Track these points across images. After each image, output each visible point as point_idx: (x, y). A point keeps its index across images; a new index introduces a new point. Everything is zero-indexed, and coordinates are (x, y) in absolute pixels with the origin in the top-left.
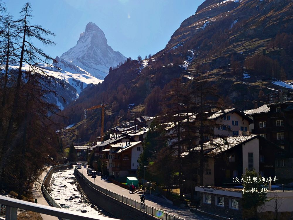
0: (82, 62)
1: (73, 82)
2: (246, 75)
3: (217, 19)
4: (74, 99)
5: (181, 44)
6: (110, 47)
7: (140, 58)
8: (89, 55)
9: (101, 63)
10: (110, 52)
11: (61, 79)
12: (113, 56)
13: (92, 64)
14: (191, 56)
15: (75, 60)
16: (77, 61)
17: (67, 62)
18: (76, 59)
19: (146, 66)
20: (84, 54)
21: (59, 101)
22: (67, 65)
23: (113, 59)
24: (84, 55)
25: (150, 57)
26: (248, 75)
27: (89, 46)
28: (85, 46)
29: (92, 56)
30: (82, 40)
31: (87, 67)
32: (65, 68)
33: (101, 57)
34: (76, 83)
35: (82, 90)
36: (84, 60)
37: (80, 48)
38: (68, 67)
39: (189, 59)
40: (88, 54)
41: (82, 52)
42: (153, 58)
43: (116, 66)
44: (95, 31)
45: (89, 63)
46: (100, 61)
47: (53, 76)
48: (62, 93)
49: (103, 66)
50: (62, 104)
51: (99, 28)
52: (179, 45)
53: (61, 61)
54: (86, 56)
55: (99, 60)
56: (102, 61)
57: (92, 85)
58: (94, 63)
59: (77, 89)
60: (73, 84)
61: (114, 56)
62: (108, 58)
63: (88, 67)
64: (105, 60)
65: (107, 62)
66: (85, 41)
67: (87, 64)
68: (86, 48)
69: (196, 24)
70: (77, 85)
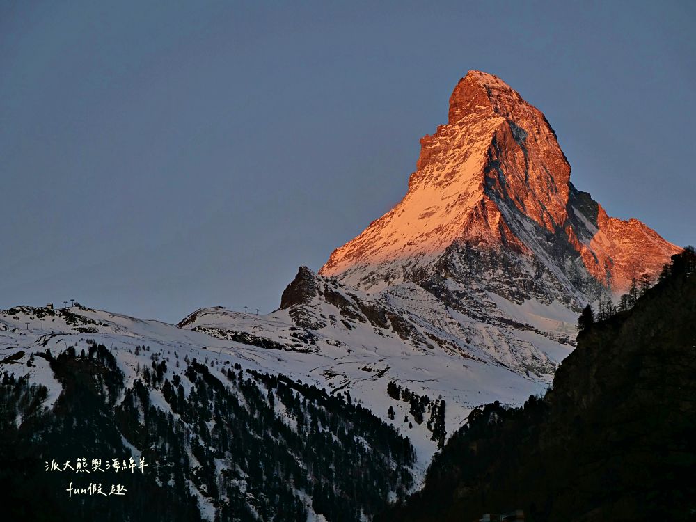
0: (439, 292)
1: (393, 403)
4: (400, 493)
6: (589, 195)
8: (474, 248)
9: (540, 291)
11: (328, 391)
12: (607, 243)
13: (495, 297)
15: (398, 281)
17: (355, 298)
18: (406, 276)
20: (447, 244)
21: (317, 511)
22: (360, 312)
23: (609, 263)
24: (448, 250)
27: (472, 202)
28: (451, 201)
29: (493, 254)
30: (436, 174)
31: (469, 314)
32: (349, 327)
33: (541, 257)
34: (407, 405)
35: (441, 445)
36: (450, 279)
37: (424, 216)
38: (362, 320)
41: (435, 237)
43: (616, 302)
44: (501, 120)
45: (477, 290)
46: (538, 277)
47: (281, 377)
48: (332, 467)
49: (556, 302)
51: (521, 101)
53: (323, 290)
54: (456, 256)
55: (533, 274)
56: (545, 275)
57: (494, 415)
58: (502, 294)
59: (413, 442)
60: (391, 413)
61: (613, 246)
62: (579, 260)
63: (474, 317)
64: (563, 269)
65: (574, 283)
66: (451, 175)
67: (463, 301)
68: (454, 212)
70: (411, 418)
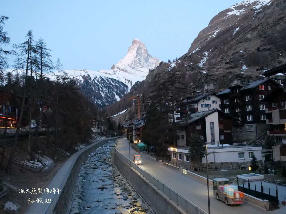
0: (131, 67)
2: (244, 67)
3: (224, 28)
4: (127, 92)
5: (199, 49)
6: (150, 54)
7: (169, 61)
9: (144, 67)
10: (150, 58)
11: (117, 80)
14: (206, 57)
16: (127, 66)
17: (120, 68)
19: (174, 67)
21: (117, 95)
22: (121, 70)
23: (152, 63)
25: (177, 60)
26: (246, 67)
27: (135, 56)
28: (132, 55)
29: (138, 62)
30: (130, 52)
31: (135, 70)
32: (120, 72)
33: (144, 62)
34: (127, 81)
35: (132, 86)
36: (132, 65)
37: (129, 57)
39: (204, 59)
40: (135, 61)
41: (130, 60)
42: (179, 60)
43: (153, 68)
44: (139, 45)
45: (136, 67)
47: (111, 78)
48: (118, 89)
49: (146, 68)
50: (118, 97)
51: (141, 42)
52: (197, 49)
53: (116, 67)
54: (133, 62)
56: (144, 65)
57: (138, 82)
58: (139, 67)
60: (125, 82)
61: (153, 61)
62: (149, 63)
64: (147, 64)
65: (148, 66)
66: (132, 52)
67: (134, 68)
68: (133, 57)
69: (209, 34)
70: (128, 83)
